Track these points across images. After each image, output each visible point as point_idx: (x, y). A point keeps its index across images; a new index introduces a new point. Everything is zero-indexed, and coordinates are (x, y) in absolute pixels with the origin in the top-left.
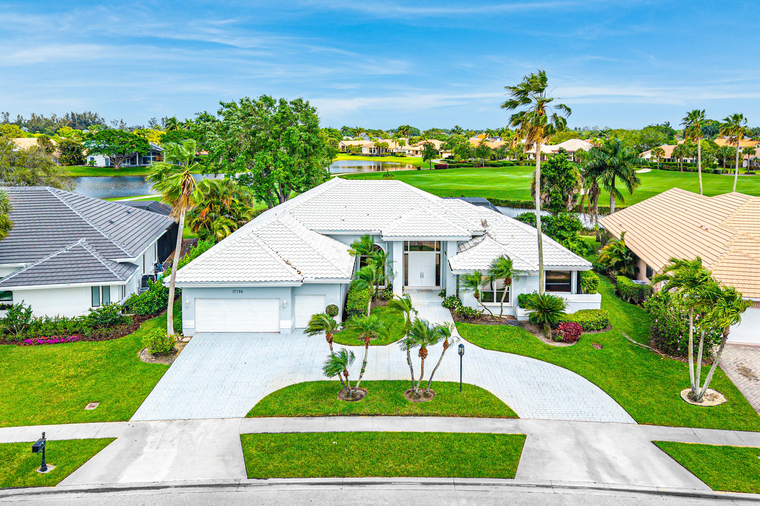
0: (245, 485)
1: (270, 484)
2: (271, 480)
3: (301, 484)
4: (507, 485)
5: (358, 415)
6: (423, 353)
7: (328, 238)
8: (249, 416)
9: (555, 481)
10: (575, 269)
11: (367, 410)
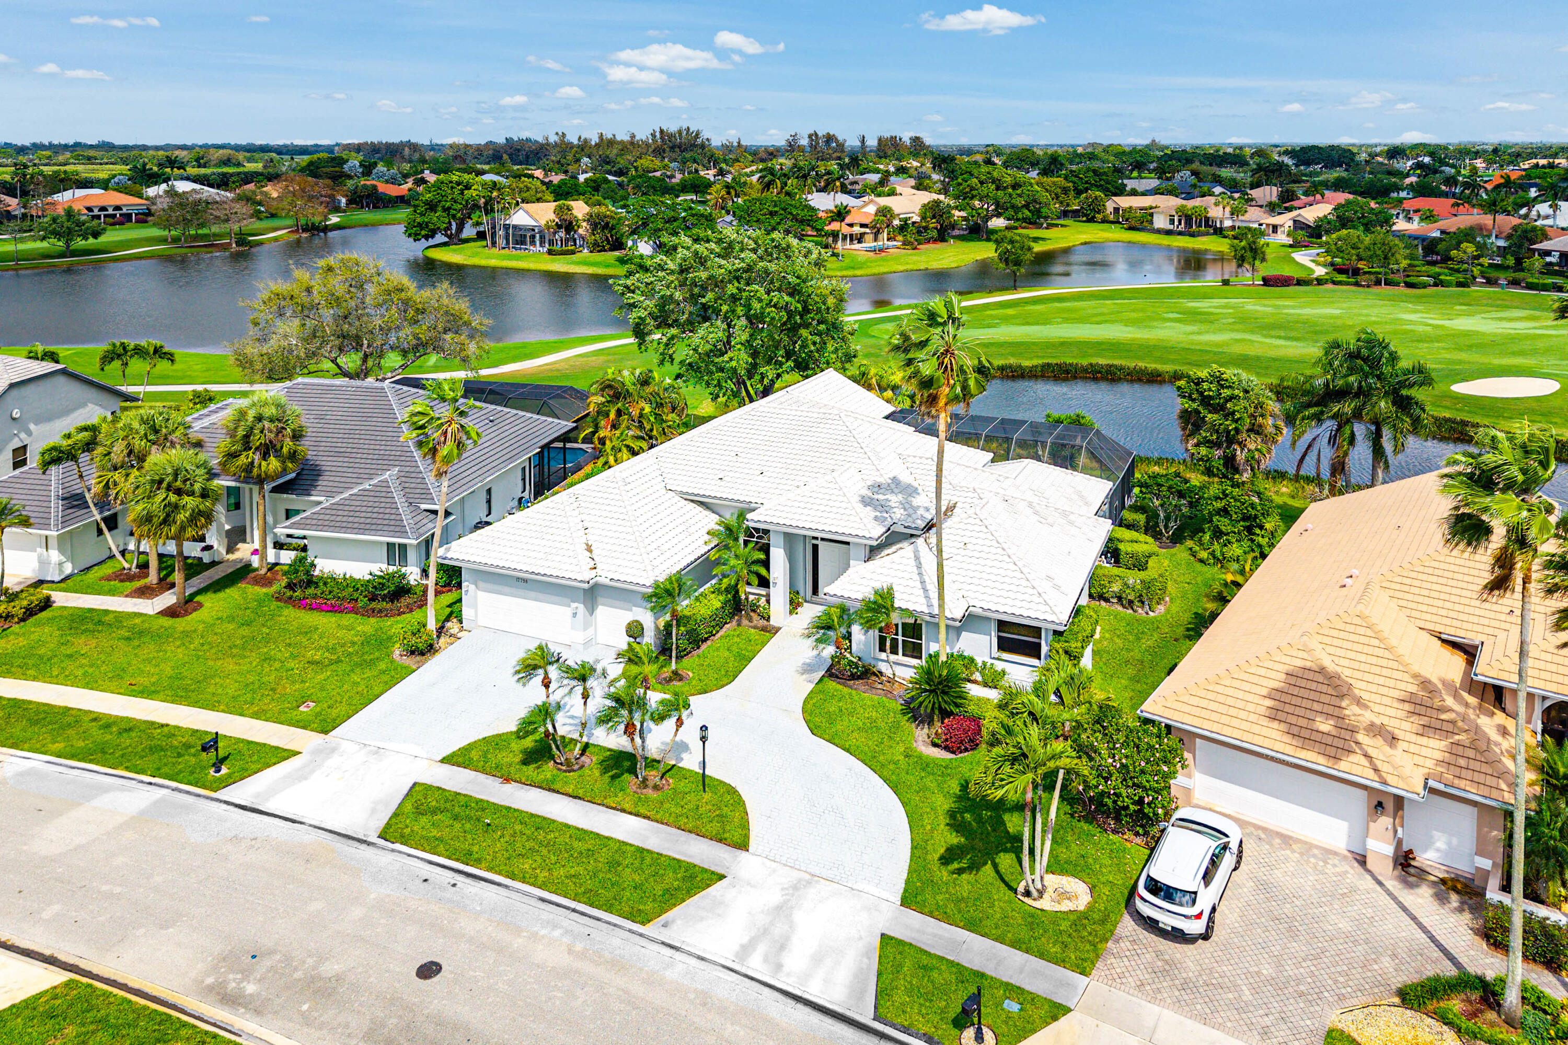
0: (369, 844)
1: (393, 851)
2: (398, 846)
3: (422, 859)
4: (630, 931)
5: (558, 792)
8: (444, 761)
9: (688, 945)
11: (573, 788)
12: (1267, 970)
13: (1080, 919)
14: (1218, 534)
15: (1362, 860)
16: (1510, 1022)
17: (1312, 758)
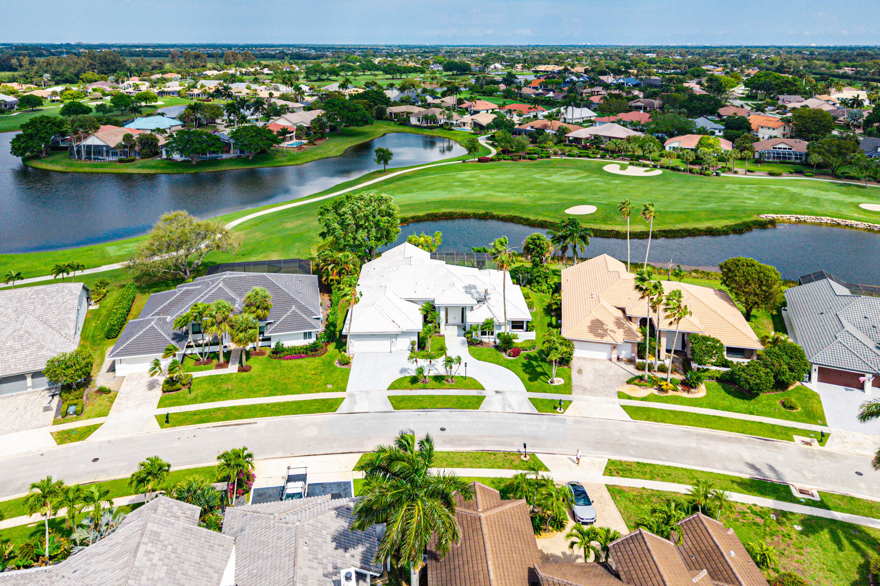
0: (393, 412)
1: (402, 412)
2: (402, 410)
3: (412, 411)
4: (476, 412)
6: (451, 368)
7: (410, 303)
9: (491, 410)
10: (525, 321)
11: (430, 387)
12: (603, 385)
13: (565, 385)
14: (538, 282)
15: (611, 360)
16: (646, 382)
17: (598, 339)
